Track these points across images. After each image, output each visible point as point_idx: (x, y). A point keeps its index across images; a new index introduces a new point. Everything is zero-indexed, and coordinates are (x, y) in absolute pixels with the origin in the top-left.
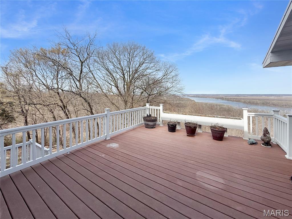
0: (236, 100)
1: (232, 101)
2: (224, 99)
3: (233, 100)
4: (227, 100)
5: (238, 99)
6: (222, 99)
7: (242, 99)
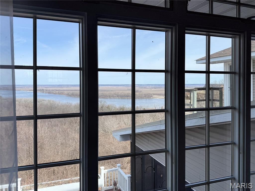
0: (59, 92)
2: (45, 91)
3: (55, 92)
4: (49, 93)
5: (61, 91)
7: (65, 91)
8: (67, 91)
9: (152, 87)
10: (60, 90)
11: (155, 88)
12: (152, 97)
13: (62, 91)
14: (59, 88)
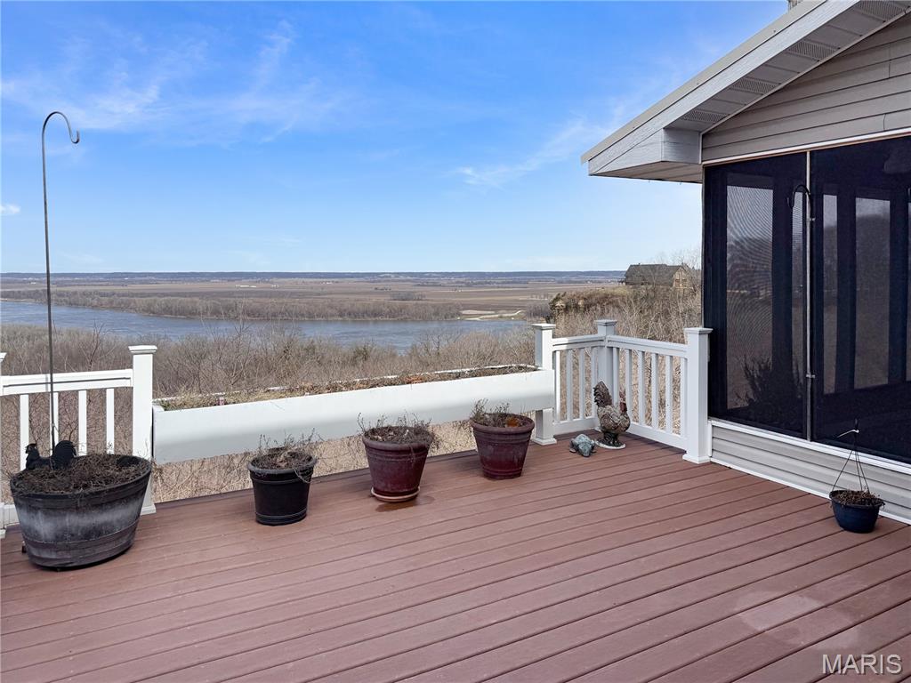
0: (111, 302)
1: (94, 307)
3: (95, 302)
7: (137, 295)
8: (142, 295)
9: (458, 282)
10: (116, 292)
11: (468, 285)
12: (459, 315)
14: (113, 285)
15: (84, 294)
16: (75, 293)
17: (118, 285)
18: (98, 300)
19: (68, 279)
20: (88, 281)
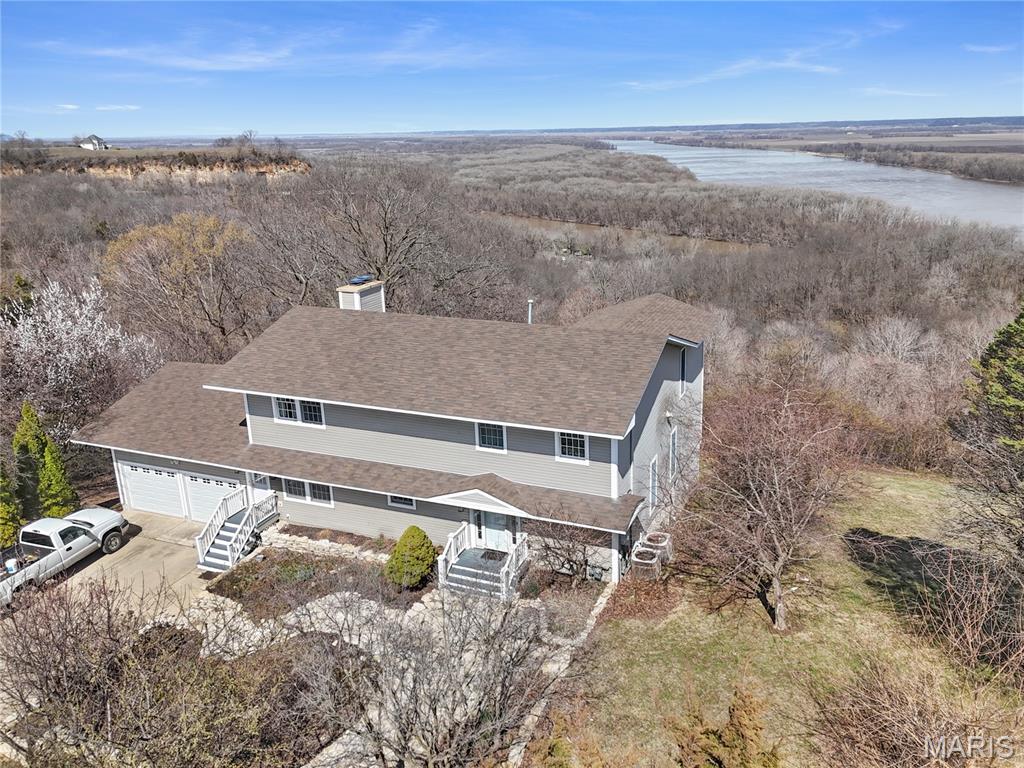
0: (925, 159)
1: (903, 165)
2: (864, 152)
3: (906, 159)
6: (853, 152)
10: (935, 145)
13: (943, 150)
14: (936, 135)
15: (898, 149)
16: (887, 148)
17: (941, 135)
18: (910, 157)
19: (889, 127)
20: (909, 130)
